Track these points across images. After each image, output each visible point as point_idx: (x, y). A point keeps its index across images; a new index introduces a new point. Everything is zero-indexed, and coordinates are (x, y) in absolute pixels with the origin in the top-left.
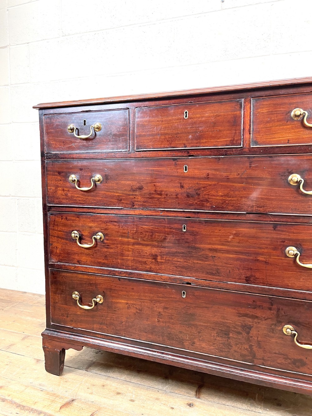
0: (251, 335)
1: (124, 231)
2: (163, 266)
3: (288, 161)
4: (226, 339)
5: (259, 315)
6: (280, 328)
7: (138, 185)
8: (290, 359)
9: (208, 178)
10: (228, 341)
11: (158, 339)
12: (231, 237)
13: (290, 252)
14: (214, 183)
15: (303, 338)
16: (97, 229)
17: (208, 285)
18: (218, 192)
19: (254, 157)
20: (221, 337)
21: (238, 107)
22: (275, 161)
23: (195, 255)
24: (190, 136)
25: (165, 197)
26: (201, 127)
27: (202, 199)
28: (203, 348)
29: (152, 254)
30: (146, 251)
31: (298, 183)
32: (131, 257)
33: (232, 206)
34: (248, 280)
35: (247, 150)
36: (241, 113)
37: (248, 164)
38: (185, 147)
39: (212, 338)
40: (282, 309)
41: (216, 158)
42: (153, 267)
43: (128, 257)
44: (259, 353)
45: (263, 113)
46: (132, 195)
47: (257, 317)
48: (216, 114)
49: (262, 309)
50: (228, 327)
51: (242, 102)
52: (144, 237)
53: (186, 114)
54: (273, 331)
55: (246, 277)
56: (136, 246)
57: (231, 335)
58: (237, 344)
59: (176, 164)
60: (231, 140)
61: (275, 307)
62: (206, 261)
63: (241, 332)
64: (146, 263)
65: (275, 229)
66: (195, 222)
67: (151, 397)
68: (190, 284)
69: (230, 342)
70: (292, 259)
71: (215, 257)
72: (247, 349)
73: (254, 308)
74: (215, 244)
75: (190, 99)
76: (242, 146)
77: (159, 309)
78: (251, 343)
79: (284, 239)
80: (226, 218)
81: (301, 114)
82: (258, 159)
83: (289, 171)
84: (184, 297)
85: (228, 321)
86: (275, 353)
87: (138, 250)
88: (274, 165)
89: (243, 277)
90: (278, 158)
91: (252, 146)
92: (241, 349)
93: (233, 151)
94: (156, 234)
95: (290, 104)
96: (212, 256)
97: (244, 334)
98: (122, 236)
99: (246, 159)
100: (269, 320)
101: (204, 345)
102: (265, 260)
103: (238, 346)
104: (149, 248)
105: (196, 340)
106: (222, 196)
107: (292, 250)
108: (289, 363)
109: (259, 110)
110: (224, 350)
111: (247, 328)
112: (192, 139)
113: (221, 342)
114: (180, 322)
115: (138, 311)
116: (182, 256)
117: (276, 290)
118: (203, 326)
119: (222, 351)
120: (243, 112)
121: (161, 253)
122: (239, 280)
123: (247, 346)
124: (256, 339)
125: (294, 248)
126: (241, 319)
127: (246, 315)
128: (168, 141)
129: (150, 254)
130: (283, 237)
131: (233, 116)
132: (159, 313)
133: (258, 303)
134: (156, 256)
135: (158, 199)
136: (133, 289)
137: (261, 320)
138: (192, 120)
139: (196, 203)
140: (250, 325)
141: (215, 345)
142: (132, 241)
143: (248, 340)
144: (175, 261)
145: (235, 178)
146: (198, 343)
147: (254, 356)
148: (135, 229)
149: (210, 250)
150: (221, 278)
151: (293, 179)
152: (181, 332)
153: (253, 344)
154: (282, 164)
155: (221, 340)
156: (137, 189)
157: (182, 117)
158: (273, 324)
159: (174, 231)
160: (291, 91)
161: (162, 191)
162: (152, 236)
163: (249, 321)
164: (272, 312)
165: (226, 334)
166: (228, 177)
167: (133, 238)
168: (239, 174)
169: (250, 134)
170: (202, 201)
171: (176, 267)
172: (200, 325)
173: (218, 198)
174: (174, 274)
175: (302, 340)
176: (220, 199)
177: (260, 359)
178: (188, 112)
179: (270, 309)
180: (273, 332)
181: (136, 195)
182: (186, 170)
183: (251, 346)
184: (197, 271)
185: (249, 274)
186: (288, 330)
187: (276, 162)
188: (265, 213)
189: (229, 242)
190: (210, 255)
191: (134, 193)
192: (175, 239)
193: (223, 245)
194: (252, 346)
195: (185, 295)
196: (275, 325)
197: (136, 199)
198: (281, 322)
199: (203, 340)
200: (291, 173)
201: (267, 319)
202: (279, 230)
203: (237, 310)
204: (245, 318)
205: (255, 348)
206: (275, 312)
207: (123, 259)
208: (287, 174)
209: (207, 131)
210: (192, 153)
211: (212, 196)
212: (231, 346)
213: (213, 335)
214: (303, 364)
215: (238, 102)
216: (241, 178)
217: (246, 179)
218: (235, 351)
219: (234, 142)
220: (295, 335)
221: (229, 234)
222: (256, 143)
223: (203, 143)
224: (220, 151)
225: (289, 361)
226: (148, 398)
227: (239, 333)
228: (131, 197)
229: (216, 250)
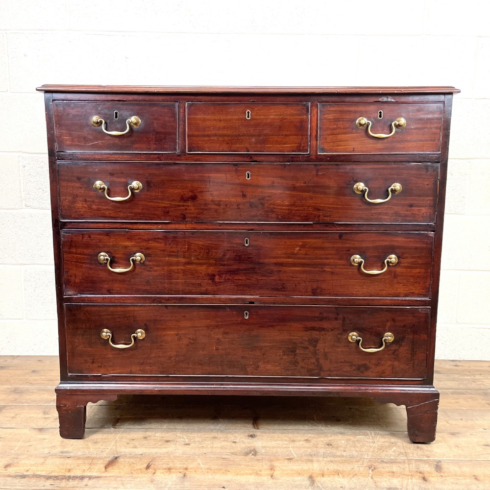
0: (317, 348)
1: (172, 250)
2: (222, 286)
3: (353, 169)
4: (293, 357)
5: (325, 327)
6: (346, 336)
7: (190, 194)
8: (355, 366)
9: (273, 186)
10: (294, 358)
11: (217, 370)
12: (298, 249)
13: (355, 260)
14: (279, 192)
15: (366, 343)
16: (134, 249)
17: (273, 301)
18: (285, 202)
19: (321, 165)
20: (287, 355)
21: (305, 112)
22: (341, 169)
23: (258, 271)
24: (253, 140)
25: (224, 208)
26: (265, 130)
27: (267, 209)
28: (269, 370)
29: (208, 274)
30: (201, 272)
31: (363, 192)
32: (182, 279)
33: (299, 216)
34: (314, 293)
35: (314, 157)
36: (308, 118)
37: (314, 172)
38: (248, 152)
39: (278, 358)
40: (348, 318)
41: (282, 165)
42: (210, 288)
43: (177, 279)
44: (326, 365)
45: (330, 119)
46: (183, 206)
47: (323, 329)
48: (281, 117)
49: (329, 320)
50: (294, 343)
51: (308, 106)
52: (198, 255)
53: (249, 114)
54: (339, 340)
55: (313, 290)
56: (188, 266)
57: (298, 351)
58: (304, 360)
59: (237, 170)
60: (297, 146)
61: (341, 316)
62: (271, 277)
63: (308, 346)
64: (201, 285)
65: (340, 238)
66: (258, 234)
67: (207, 437)
68: (253, 303)
69: (297, 359)
70: (357, 268)
71: (280, 271)
72: (314, 363)
73: (321, 320)
74: (281, 257)
75: (252, 98)
76: (309, 153)
77: (217, 335)
78: (318, 357)
79: (349, 247)
80: (292, 229)
81: (365, 124)
82: (324, 167)
83: (355, 179)
84: (247, 318)
85: (295, 338)
86: (341, 362)
87: (190, 271)
88: (340, 174)
89: (309, 290)
90: (343, 166)
91: (319, 154)
92: (308, 364)
93: (299, 157)
94: (214, 251)
95: (355, 112)
96: (277, 271)
97: (311, 348)
98: (169, 256)
99: (313, 166)
100: (335, 330)
101: (269, 367)
102: (331, 270)
103: (305, 361)
104: (204, 267)
105: (260, 364)
106: (288, 206)
107: (357, 258)
108: (354, 370)
109: (325, 116)
110: (290, 368)
111: (314, 342)
112: (256, 143)
113: (287, 360)
114: (242, 346)
115: (192, 342)
116: (244, 274)
117: (342, 299)
118: (268, 346)
119: (288, 370)
120: (310, 117)
121: (219, 272)
122: (306, 294)
123: (313, 360)
124: (323, 351)
125: (358, 256)
126: (308, 333)
127: (313, 329)
128: (227, 144)
129: (205, 274)
130: (348, 245)
131: (299, 120)
132: (218, 339)
133: (325, 315)
134: (214, 275)
135: (216, 211)
136: (185, 316)
137: (328, 331)
138: (255, 121)
139: (260, 214)
140: (317, 338)
141: (281, 365)
142: (182, 260)
143: (315, 353)
144: (236, 280)
145: (302, 187)
146: (263, 366)
147: (321, 369)
148: (187, 247)
149: (276, 264)
150: (287, 293)
151: (358, 188)
152: (243, 357)
153: (320, 357)
154: (348, 172)
155: (288, 359)
156: (189, 198)
157: (243, 117)
158: (338, 334)
159: (235, 246)
160: (356, 99)
161: (220, 201)
162: (208, 253)
163: (315, 334)
164: (338, 321)
165: (292, 351)
166: (294, 185)
167: (184, 257)
168: (306, 182)
169: (317, 140)
170: (267, 211)
171: (237, 286)
172: (265, 346)
173: (284, 208)
174: (234, 294)
175: (366, 345)
176: (286, 209)
177: (327, 371)
178: (250, 112)
179: (336, 319)
180: (339, 342)
181: (188, 206)
182: (248, 177)
183: (317, 360)
184: (261, 288)
185: (315, 286)
186: (353, 337)
187: (342, 171)
188: (331, 222)
189: (295, 254)
190: (275, 270)
191: (185, 204)
192: (236, 256)
193: (289, 258)
194: (319, 359)
195: (248, 316)
196: (341, 334)
197: (188, 211)
198: (346, 331)
199: (268, 362)
200: (356, 182)
201: (333, 329)
202: (344, 239)
203: (304, 325)
204: (312, 331)
205: (322, 361)
206: (341, 322)
207: (171, 283)
208: (352, 182)
209: (272, 135)
210: (256, 158)
211: (277, 206)
212: (298, 363)
213: (279, 354)
214: (367, 368)
215: (304, 105)
216: (308, 186)
217: (313, 187)
218: (302, 367)
219: (301, 148)
220: (360, 340)
221: (295, 246)
222: (323, 150)
223: (268, 147)
224: (286, 157)
225: (354, 368)
226: (204, 439)
227: (306, 348)
228: (182, 208)
229: (281, 264)
